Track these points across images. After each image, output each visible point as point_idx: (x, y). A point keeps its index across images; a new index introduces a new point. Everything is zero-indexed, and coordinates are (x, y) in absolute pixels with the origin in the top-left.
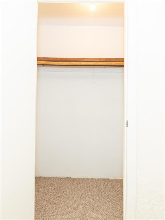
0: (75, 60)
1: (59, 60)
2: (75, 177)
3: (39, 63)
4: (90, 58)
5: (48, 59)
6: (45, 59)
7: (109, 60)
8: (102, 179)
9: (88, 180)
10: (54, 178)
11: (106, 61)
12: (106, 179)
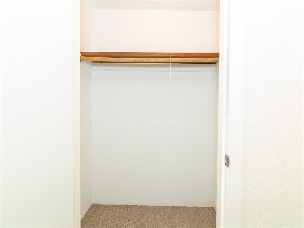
0: (142, 55)
1: (121, 55)
2: (143, 205)
3: (93, 59)
4: (163, 53)
5: (105, 54)
6: (101, 55)
7: (188, 55)
8: (177, 208)
9: (159, 208)
10: (116, 206)
11: (183, 56)
12: (182, 207)
